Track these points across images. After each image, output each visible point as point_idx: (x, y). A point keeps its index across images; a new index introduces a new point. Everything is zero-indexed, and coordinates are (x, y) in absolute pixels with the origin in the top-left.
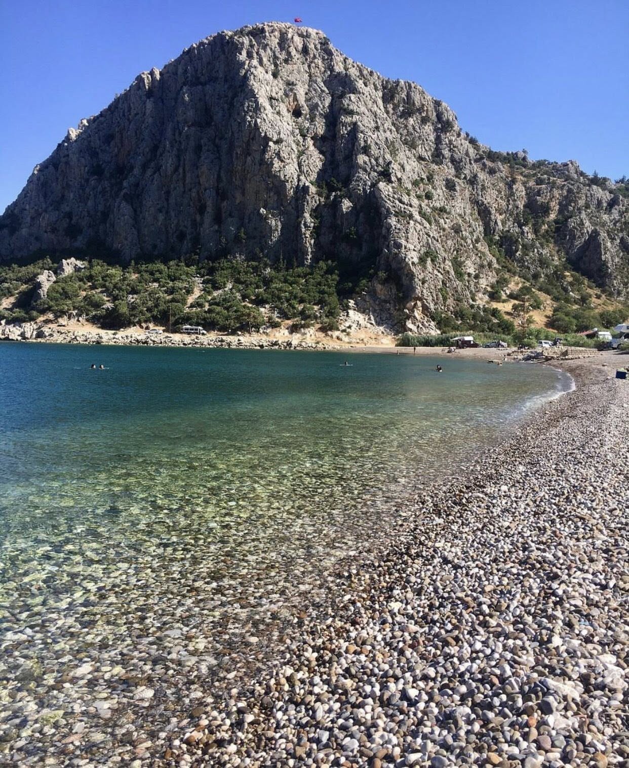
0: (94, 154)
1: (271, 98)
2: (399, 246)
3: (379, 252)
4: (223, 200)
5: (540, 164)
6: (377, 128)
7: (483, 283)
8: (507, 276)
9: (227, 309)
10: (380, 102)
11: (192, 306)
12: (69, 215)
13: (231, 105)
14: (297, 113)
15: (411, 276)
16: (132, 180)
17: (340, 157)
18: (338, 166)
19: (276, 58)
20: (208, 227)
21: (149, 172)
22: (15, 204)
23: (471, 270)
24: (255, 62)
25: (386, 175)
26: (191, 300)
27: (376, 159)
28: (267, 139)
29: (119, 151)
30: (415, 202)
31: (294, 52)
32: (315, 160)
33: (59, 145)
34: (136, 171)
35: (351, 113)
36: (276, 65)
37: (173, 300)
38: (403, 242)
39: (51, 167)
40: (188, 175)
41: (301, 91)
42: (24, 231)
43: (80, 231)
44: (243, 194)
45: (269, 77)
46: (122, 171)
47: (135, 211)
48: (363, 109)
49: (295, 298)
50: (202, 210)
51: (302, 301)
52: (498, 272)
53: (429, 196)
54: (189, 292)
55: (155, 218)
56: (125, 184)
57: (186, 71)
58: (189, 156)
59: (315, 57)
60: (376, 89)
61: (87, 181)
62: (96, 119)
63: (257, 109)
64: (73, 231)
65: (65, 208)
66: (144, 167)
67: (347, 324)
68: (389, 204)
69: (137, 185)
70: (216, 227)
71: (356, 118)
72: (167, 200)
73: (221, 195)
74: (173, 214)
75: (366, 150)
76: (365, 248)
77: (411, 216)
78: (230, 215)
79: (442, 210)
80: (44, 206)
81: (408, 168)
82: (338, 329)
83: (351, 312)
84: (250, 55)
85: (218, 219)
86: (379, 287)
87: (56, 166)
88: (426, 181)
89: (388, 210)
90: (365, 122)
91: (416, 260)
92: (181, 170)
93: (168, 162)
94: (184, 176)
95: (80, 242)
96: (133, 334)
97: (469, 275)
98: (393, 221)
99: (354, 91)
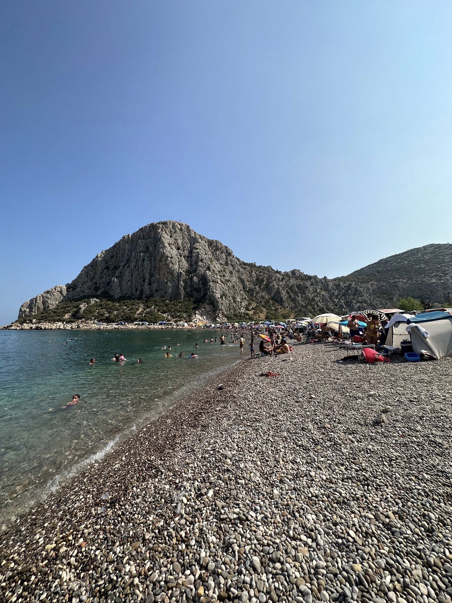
0: (107, 262)
1: (169, 244)
2: (213, 292)
3: (206, 294)
4: (152, 277)
5: (260, 266)
6: (206, 254)
7: (243, 304)
8: (251, 302)
9: (151, 315)
10: (207, 246)
11: (138, 314)
12: (96, 283)
13: (155, 246)
14: (178, 249)
15: (217, 302)
16: (119, 270)
17: (193, 263)
18: (192, 266)
19: (171, 231)
20: (146, 287)
21: (126, 267)
22: (76, 280)
23: (239, 300)
24: (164, 232)
25: (209, 269)
26: (138, 312)
27: (205, 264)
28: (167, 257)
29: (115, 261)
30: (219, 277)
31: (177, 230)
32: (185, 264)
33: (94, 259)
34: (121, 268)
35: (197, 249)
36: (171, 234)
37: (131, 313)
38: (215, 290)
39: (90, 267)
40: (140, 269)
41: (180, 242)
42: (78, 289)
43: (99, 289)
44: (159, 275)
45: (169, 237)
46: (116, 268)
47: (120, 281)
48: (201, 248)
49: (177, 310)
50: (144, 281)
51: (179, 312)
52: (248, 300)
53: (224, 276)
54: (138, 309)
55: (127, 284)
56: (117, 272)
57: (140, 235)
58: (140, 262)
59: (184, 231)
60: (206, 242)
61: (103, 271)
62: (108, 250)
63: (164, 247)
64: (97, 289)
65: (94, 281)
66: (124, 266)
67: (195, 320)
68: (210, 278)
69: (121, 272)
70: (149, 286)
71: (198, 250)
72: (132, 277)
73: (151, 275)
74: (133, 282)
75: (202, 260)
76: (202, 293)
77: (218, 282)
78: (154, 282)
79: (229, 280)
80: (87, 280)
81: (216, 267)
82: (192, 322)
83: (197, 315)
84: (162, 230)
85: (150, 284)
86: (206, 306)
87: (92, 266)
88: (223, 271)
89: (209, 280)
90: (202, 251)
91: (219, 297)
92: (137, 267)
93: (132, 265)
94: (138, 269)
95: (99, 293)
96: (114, 326)
97: (238, 302)
98: (211, 284)
99: (198, 242)
